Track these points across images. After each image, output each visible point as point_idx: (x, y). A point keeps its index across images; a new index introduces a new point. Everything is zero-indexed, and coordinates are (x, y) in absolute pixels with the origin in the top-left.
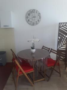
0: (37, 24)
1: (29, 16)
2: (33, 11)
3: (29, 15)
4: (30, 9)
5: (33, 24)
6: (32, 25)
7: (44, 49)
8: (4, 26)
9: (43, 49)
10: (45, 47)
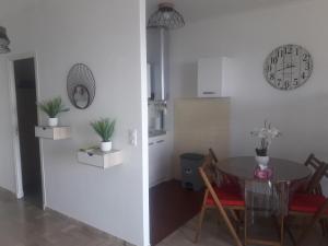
0: (298, 85)
1: (273, 66)
2: (287, 50)
3: (274, 60)
4: (277, 46)
5: (286, 87)
6: (282, 89)
7: (312, 164)
8: (205, 93)
9: (309, 166)
10: (316, 160)
